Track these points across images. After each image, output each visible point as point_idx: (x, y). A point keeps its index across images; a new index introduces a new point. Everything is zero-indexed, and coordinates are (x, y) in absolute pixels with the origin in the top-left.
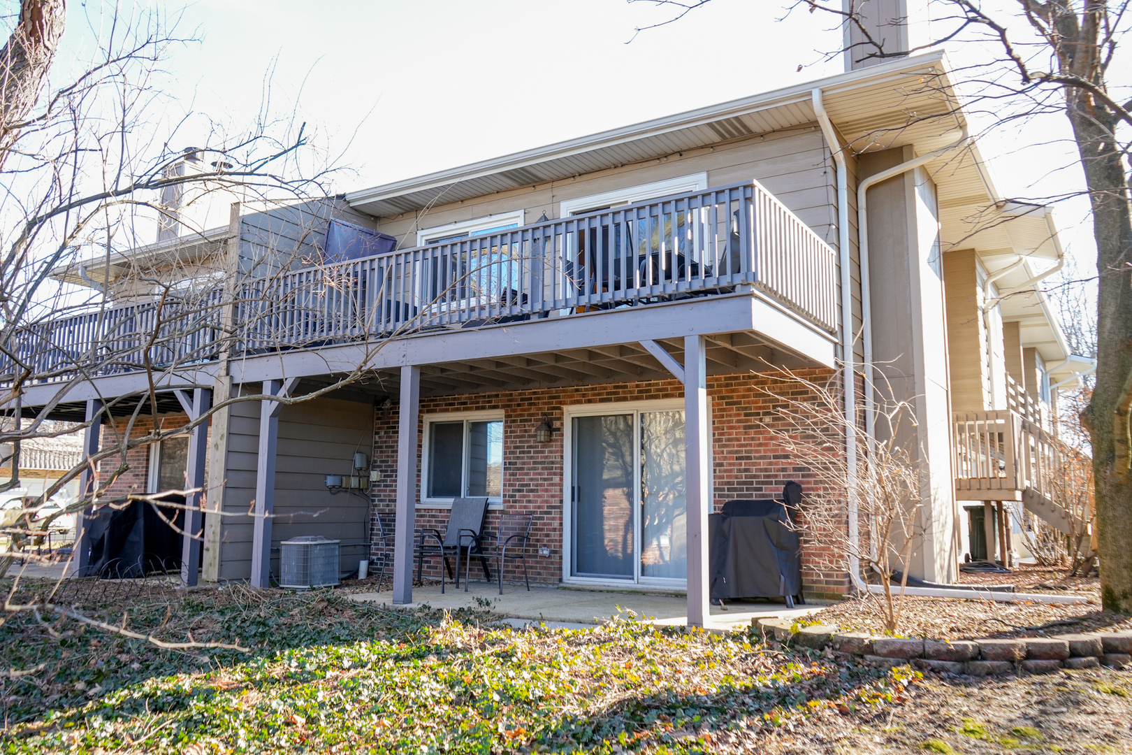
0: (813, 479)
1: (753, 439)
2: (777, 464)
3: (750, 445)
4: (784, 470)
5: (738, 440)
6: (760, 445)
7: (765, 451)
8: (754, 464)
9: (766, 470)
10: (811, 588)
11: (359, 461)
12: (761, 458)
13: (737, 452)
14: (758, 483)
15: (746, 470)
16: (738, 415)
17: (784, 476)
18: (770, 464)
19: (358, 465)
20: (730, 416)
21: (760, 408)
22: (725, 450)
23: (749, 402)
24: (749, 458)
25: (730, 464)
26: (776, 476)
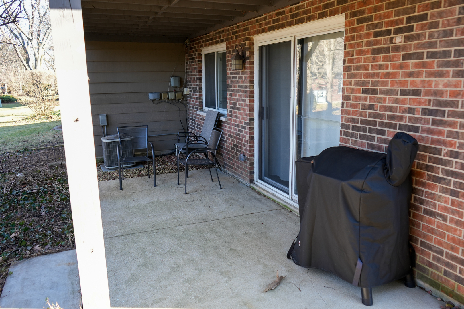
0: (446, 129)
1: (380, 67)
2: (403, 102)
3: (377, 75)
4: (411, 111)
5: (366, 68)
6: (388, 75)
7: (392, 85)
8: (379, 100)
9: (390, 109)
10: (424, 270)
11: (173, 82)
12: (387, 92)
13: (364, 83)
14: (382, 124)
15: (371, 107)
16: (368, 35)
17: (410, 119)
18: (397, 101)
19: (173, 84)
20: (360, 37)
21: (392, 23)
22: (353, 80)
23: (380, 17)
24: (374, 92)
25: (357, 98)
26: (401, 118)
